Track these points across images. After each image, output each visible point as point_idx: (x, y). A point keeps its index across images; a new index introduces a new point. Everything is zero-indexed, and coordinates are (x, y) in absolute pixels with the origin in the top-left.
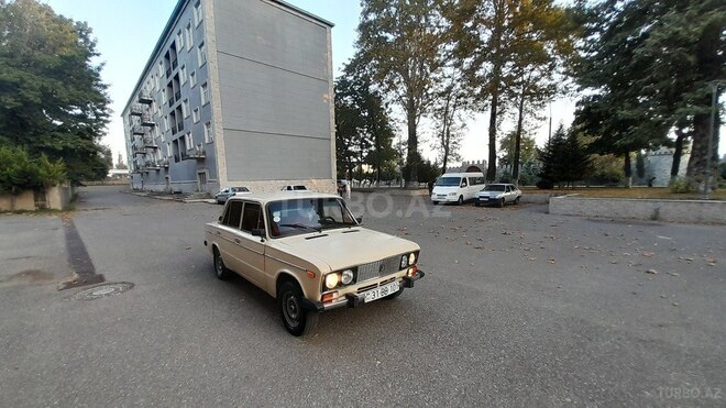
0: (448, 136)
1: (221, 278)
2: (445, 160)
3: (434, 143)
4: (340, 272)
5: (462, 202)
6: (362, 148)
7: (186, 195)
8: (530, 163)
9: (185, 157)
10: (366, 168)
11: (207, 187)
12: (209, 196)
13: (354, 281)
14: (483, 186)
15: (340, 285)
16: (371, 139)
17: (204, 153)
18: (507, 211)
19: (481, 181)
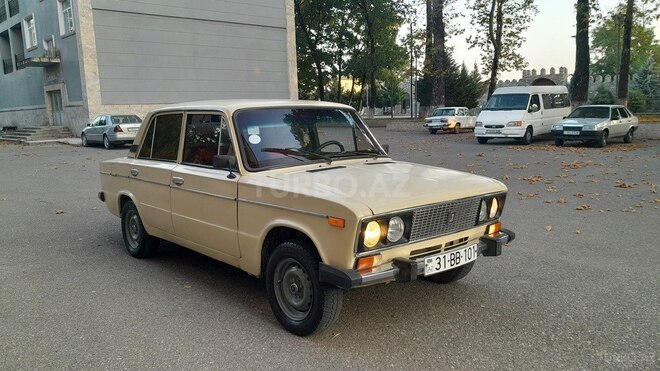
0: (500, 21)
1: (139, 255)
2: (495, 67)
3: (474, 34)
4: (384, 220)
5: (530, 139)
6: (341, 45)
7: (27, 131)
8: (646, 73)
9: (22, 62)
10: (347, 84)
11: (64, 117)
12: (69, 132)
13: (407, 236)
14: (568, 110)
15: (384, 242)
16: (357, 30)
17: (58, 54)
18: (614, 153)
19: (563, 101)
